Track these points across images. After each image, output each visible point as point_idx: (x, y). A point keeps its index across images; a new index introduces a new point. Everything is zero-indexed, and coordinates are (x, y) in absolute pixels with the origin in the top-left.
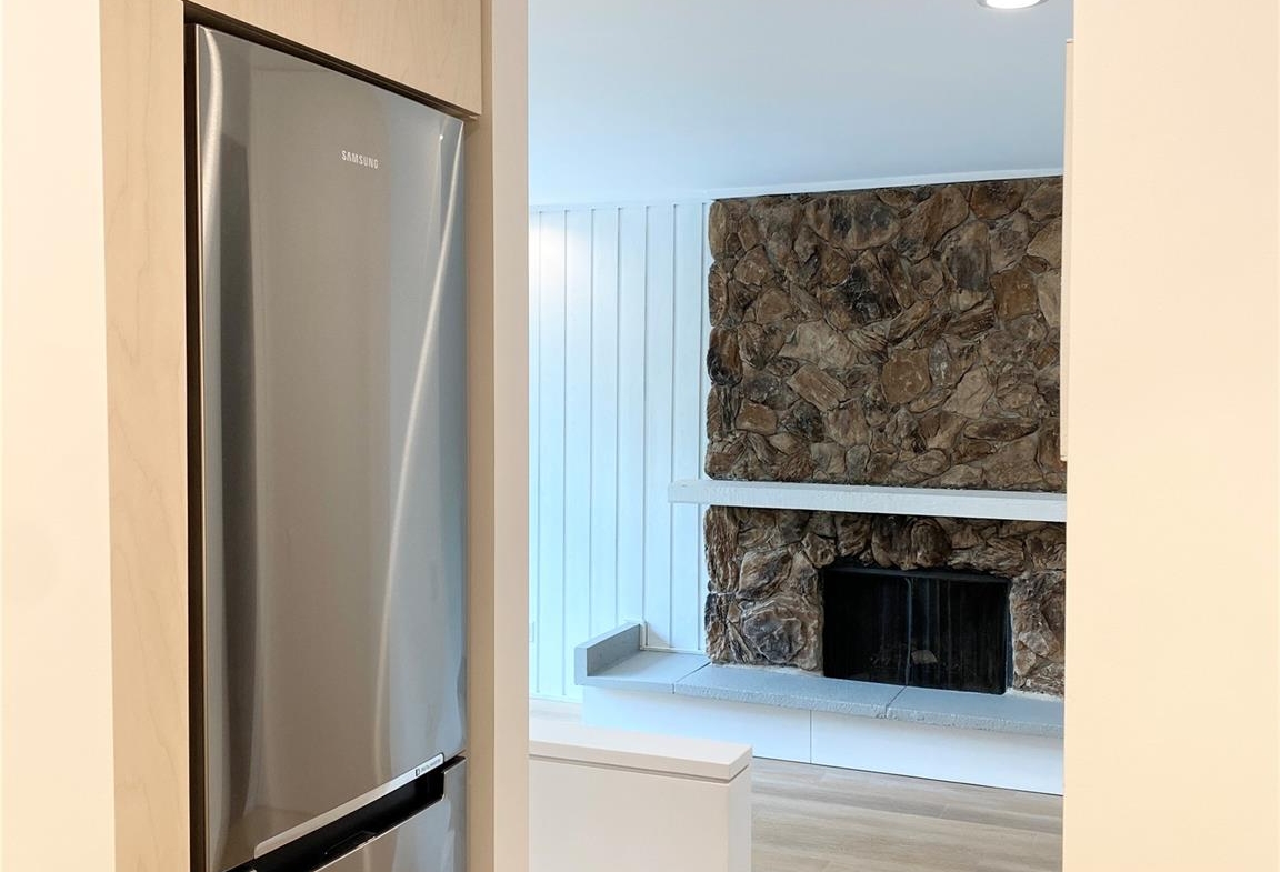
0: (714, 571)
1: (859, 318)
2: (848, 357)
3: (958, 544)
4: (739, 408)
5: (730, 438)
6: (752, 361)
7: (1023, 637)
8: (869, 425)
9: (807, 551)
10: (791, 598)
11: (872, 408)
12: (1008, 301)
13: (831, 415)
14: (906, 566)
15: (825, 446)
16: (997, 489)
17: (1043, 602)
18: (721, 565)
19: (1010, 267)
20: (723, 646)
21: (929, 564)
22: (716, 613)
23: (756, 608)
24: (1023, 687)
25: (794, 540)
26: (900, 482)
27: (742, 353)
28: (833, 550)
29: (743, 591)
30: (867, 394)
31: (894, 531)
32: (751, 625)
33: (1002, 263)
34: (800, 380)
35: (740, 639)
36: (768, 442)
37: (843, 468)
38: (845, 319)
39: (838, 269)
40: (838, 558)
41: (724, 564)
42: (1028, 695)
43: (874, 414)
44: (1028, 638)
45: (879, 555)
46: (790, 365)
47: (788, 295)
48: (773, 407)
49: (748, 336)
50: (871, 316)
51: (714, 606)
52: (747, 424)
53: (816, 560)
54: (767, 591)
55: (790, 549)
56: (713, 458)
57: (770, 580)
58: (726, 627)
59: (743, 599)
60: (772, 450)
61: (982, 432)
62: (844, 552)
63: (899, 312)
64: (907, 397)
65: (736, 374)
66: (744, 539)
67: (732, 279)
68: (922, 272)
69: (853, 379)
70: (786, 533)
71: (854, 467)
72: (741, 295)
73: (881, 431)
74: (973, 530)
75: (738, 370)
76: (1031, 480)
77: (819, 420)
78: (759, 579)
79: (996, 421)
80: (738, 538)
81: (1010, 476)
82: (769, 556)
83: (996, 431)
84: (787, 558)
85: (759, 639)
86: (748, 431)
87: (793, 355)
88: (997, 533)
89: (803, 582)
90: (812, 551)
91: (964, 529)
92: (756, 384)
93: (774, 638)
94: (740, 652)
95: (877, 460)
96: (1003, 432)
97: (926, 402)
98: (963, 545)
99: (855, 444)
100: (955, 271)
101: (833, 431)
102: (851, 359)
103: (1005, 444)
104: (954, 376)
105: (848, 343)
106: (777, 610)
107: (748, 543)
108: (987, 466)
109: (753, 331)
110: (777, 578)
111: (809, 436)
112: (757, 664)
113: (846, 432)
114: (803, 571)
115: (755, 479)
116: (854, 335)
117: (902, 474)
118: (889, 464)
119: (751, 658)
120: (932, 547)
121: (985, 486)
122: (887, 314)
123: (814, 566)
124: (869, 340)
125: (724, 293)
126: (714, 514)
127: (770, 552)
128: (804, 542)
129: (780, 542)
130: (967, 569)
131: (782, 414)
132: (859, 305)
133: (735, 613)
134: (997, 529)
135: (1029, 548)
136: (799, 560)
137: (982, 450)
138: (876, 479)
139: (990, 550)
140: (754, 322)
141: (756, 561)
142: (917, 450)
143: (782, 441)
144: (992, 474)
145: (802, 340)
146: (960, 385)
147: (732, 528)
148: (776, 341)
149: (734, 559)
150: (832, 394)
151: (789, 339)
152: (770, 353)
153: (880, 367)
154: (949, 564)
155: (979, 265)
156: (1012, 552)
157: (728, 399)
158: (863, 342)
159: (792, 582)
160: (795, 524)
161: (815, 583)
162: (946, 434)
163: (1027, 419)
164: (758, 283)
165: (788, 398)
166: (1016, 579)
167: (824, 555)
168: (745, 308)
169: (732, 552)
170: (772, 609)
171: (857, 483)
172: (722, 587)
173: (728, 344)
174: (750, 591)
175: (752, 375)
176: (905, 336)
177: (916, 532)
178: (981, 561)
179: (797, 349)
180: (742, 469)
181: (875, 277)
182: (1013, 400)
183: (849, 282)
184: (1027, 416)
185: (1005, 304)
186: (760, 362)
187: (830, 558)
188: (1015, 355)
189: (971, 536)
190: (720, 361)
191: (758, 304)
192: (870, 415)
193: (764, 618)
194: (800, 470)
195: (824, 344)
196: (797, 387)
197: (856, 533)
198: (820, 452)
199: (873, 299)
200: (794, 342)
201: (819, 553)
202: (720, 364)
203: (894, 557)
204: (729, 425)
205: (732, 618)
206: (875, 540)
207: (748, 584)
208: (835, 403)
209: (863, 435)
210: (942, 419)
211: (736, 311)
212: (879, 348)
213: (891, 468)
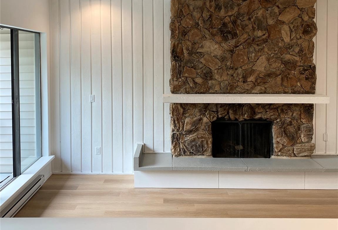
0: (175, 125)
1: (225, 39)
2: (221, 52)
3: (257, 111)
4: (184, 69)
5: (180, 80)
6: (188, 53)
7: (278, 140)
8: (228, 74)
9: (208, 116)
10: (202, 132)
11: (230, 68)
12: (273, 34)
13: (216, 71)
14: (241, 119)
15: (213, 82)
16: (269, 93)
17: (284, 128)
18: (177, 123)
19: (273, 23)
20: (178, 150)
21: (249, 118)
22: (175, 139)
23: (190, 137)
24: (278, 155)
25: (203, 113)
26: (239, 92)
27: (185, 51)
28: (216, 116)
29: (185, 131)
30: (228, 64)
31: (237, 109)
32: (189, 142)
33: (271, 22)
34: (205, 59)
35: (185, 148)
36: (193, 81)
37: (220, 89)
38: (220, 39)
39: (218, 23)
40: (218, 118)
41: (179, 123)
42: (279, 157)
43: (230, 70)
44: (280, 140)
45: (232, 117)
46: (202, 55)
47: (201, 31)
48: (195, 69)
49: (187, 44)
50: (230, 38)
51: (176, 137)
52: (186, 75)
53: (210, 119)
54: (194, 131)
55: (202, 116)
56: (174, 87)
57: (195, 127)
58: (179, 144)
59: (185, 134)
60: (195, 83)
61: (265, 76)
62: (220, 116)
63: (237, 37)
64: (241, 65)
65: (182, 58)
66: (186, 114)
67: (180, 25)
68: (245, 24)
69: (223, 59)
70: (200, 111)
71: (223, 88)
72: (184, 31)
73: (232, 76)
74: (262, 107)
75: (183, 56)
76: (280, 90)
77: (211, 73)
78: (191, 127)
79: (269, 72)
80: (183, 114)
81: (274, 89)
82: (195, 119)
83: (269, 75)
84: (201, 119)
85: (192, 147)
86: (187, 77)
87: (202, 51)
88: (269, 107)
89: (207, 127)
90: (209, 116)
91: (259, 107)
92: (189, 61)
93: (197, 146)
94: (185, 152)
95: (231, 86)
96: (272, 75)
97: (247, 66)
98: (259, 111)
99: (223, 80)
100: (256, 24)
101: (217, 77)
102: (222, 52)
103: (272, 79)
104: (256, 58)
105: (221, 47)
106: (198, 137)
107: (187, 115)
108: (266, 86)
109: (188, 43)
110: (198, 126)
111: (209, 78)
112: (190, 155)
113: (221, 77)
114: (206, 123)
115: (189, 93)
116: (223, 45)
117: (239, 90)
118: (235, 87)
119: (188, 154)
120: (250, 113)
121: (265, 93)
122: (234, 38)
123: (210, 122)
124: (229, 46)
125: (178, 30)
126: (175, 106)
127: (194, 118)
128: (206, 114)
129: (198, 114)
130: (260, 119)
131: (199, 71)
132: (225, 35)
133: (183, 139)
134: (269, 106)
135: (280, 112)
136: (205, 120)
137: (265, 81)
138: (231, 92)
139: (268, 113)
140: (188, 40)
141: (190, 121)
142: (244, 82)
143: (199, 80)
144: (268, 89)
145: (205, 46)
146: (258, 61)
147: (182, 110)
148: (196, 46)
149: (182, 121)
150: (216, 64)
151: (200, 46)
152: (194, 51)
153: (232, 55)
154: (254, 118)
155: (264, 22)
156: (275, 113)
157: (180, 66)
158: (227, 47)
159: (203, 127)
160: (204, 108)
161: (210, 127)
162: (254, 76)
163: (278, 71)
164: (190, 27)
165: (201, 66)
166: (275, 122)
167: (213, 117)
168: (185, 35)
169: (182, 118)
170: (196, 137)
171: (225, 93)
172: (178, 130)
173: (179, 48)
174: (188, 131)
175: (188, 58)
176: (240, 45)
177: (245, 108)
178: (265, 116)
179: (204, 49)
180: (185, 90)
181: (230, 25)
182: (274, 65)
183: (221, 27)
184: (278, 70)
185: (272, 35)
186: (190, 53)
187: (215, 118)
188: (275, 51)
189: (261, 108)
190: (176, 53)
191: (190, 34)
192: (229, 71)
193: (193, 139)
194: (205, 90)
195: (213, 47)
196: (204, 62)
197: (224, 110)
198: (212, 84)
199: (230, 32)
200: (202, 47)
201: (212, 117)
202: (176, 55)
203: (237, 117)
204: (180, 75)
205: (182, 141)
206: (231, 112)
207: (188, 129)
208: (217, 67)
209: (227, 77)
210: (252, 72)
211: (182, 36)
212: (232, 49)
213: (235, 88)
